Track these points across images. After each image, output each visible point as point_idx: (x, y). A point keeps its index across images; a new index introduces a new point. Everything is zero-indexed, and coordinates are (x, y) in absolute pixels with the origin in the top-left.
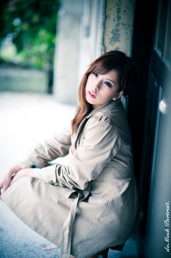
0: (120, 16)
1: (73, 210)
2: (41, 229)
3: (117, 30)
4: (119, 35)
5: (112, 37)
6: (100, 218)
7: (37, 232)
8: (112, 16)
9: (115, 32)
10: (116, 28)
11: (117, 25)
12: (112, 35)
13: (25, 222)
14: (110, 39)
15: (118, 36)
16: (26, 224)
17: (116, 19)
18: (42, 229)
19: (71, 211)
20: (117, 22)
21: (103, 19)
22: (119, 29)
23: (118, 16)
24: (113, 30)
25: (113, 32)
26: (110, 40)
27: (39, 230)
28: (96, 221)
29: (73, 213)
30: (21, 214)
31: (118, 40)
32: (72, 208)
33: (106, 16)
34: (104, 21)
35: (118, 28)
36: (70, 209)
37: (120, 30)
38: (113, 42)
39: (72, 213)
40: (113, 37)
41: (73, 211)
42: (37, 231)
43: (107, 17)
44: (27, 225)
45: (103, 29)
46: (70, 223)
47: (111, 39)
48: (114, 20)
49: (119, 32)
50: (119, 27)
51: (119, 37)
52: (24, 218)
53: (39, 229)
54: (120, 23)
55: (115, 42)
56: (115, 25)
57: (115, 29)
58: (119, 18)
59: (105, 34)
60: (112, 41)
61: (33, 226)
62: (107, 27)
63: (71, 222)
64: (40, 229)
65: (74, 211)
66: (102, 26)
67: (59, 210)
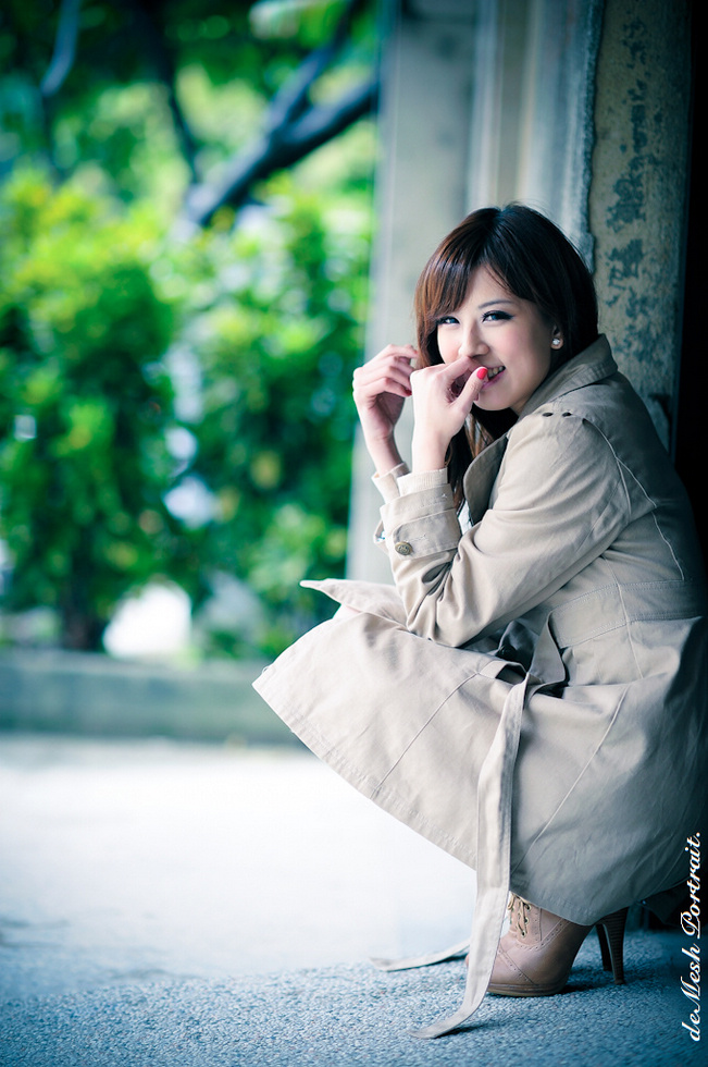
0: (643, 135)
1: (510, 716)
2: (394, 789)
3: (635, 182)
4: (640, 197)
5: (618, 205)
6: (604, 749)
7: (381, 805)
8: (615, 135)
9: (625, 189)
10: (630, 175)
11: (635, 164)
12: (616, 198)
13: (339, 767)
14: (610, 209)
15: (636, 201)
16: (339, 772)
17: (631, 142)
18: (397, 791)
19: (506, 719)
20: (631, 154)
21: (586, 140)
22: (640, 176)
23: (635, 130)
24: (619, 182)
25: (619, 187)
26: (610, 216)
27: (388, 794)
28: (592, 758)
29: (513, 726)
30: (323, 738)
31: (637, 215)
32: (509, 710)
33: (595, 133)
34: (589, 150)
35: (636, 173)
36: (499, 716)
37: (643, 181)
38: (621, 222)
39: (510, 727)
40: (622, 203)
41: (512, 721)
42: (380, 798)
43: (600, 135)
44: (343, 777)
45: (587, 177)
46: (504, 763)
47: (614, 211)
48: (624, 148)
49: (639, 189)
50: (640, 171)
51: (640, 205)
52: (334, 754)
53: (387, 790)
54: (642, 158)
55: (629, 220)
56: (626, 163)
57: (627, 177)
58: (639, 140)
59: (593, 195)
60: (616, 217)
61: (366, 780)
62: (599, 171)
63: (505, 757)
64: (391, 790)
65: (515, 720)
66: (582, 166)
67: (459, 719)
